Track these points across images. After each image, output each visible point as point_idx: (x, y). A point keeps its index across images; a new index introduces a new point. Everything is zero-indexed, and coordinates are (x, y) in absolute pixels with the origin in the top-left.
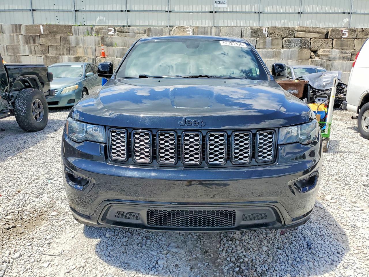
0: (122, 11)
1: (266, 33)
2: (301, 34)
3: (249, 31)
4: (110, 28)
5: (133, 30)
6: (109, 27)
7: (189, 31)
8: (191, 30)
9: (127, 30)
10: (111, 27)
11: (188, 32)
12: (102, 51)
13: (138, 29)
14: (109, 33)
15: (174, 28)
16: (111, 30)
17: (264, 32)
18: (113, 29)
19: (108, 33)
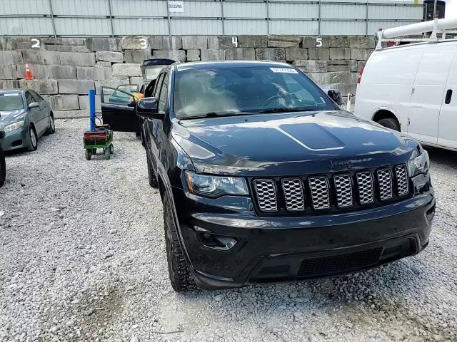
0: (45, 16)
1: (236, 43)
2: (275, 44)
3: (216, 40)
4: (33, 40)
5: (68, 42)
6: (31, 38)
7: (143, 41)
8: (146, 41)
9: (58, 42)
10: (35, 38)
11: (142, 43)
12: (28, 70)
13: (74, 41)
14: (33, 46)
15: (124, 38)
16: (35, 42)
17: (233, 42)
18: (38, 41)
19: (31, 46)
